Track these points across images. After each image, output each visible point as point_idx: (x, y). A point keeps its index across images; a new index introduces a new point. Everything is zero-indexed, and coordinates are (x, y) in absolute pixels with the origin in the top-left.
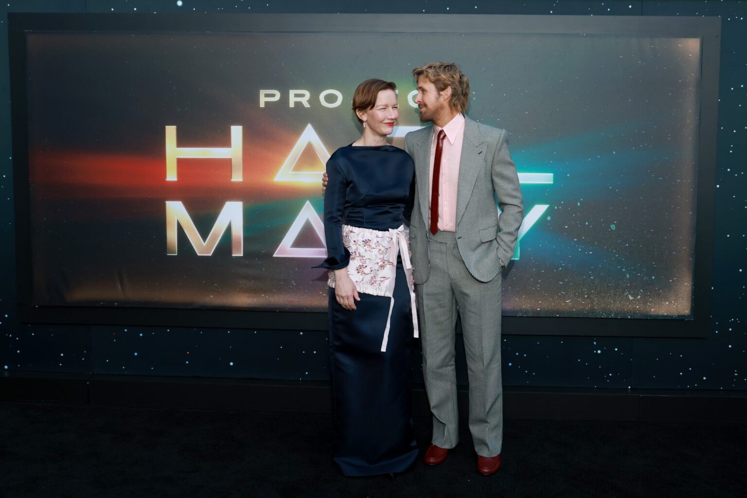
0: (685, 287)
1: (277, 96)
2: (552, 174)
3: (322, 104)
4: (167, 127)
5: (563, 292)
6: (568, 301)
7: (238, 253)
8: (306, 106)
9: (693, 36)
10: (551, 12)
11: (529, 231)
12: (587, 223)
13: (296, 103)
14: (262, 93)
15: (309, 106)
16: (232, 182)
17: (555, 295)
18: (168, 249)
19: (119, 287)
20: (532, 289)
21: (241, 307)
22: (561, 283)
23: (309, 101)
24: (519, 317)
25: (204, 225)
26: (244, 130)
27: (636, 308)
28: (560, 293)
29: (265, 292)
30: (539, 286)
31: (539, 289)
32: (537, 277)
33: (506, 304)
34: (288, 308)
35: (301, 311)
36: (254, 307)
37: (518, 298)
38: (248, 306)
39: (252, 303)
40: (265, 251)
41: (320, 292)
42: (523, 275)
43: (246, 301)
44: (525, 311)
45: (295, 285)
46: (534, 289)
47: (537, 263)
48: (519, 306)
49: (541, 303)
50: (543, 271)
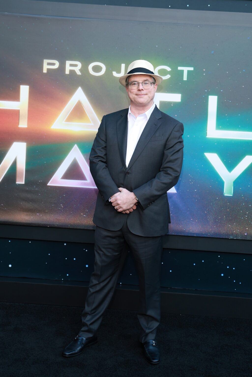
1: (57, 65)
3: (90, 73)
7: (21, 181)
8: (78, 74)
11: (241, 174)
13: (71, 71)
14: (46, 62)
15: (80, 74)
16: (19, 127)
20: (241, 218)
21: (21, 223)
23: (81, 70)
24: (230, 239)
26: (30, 89)
29: (40, 211)
30: (247, 216)
31: (246, 219)
32: (245, 210)
33: (221, 229)
34: (56, 225)
35: (66, 227)
36: (31, 222)
37: (230, 225)
38: (26, 222)
39: (29, 220)
40: (42, 181)
41: (81, 213)
42: (235, 207)
43: (25, 218)
44: (235, 235)
45: (63, 207)
46: (242, 219)
47: (246, 199)
48: (231, 231)
49: (247, 229)
50: (250, 206)
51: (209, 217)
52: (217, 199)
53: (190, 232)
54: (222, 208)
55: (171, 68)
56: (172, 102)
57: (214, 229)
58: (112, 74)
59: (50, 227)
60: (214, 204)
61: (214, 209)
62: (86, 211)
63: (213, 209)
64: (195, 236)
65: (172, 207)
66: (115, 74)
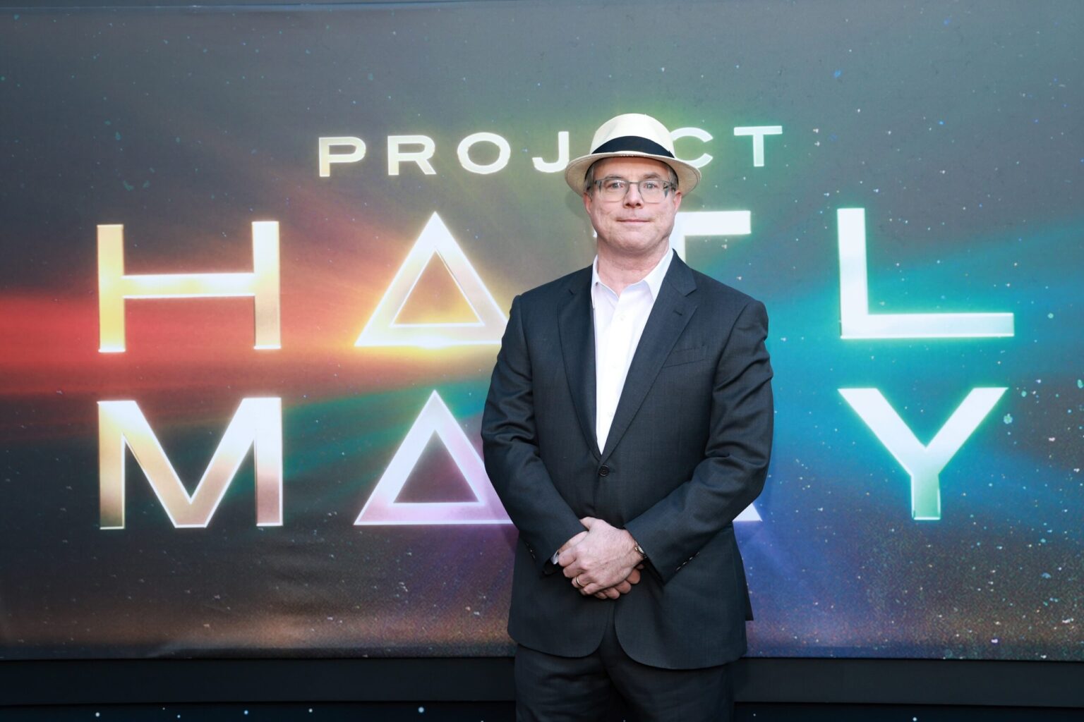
1: (360, 150)
2: (1011, 315)
3: (463, 166)
4: (100, 227)
5: (1054, 598)
6: (1067, 622)
7: (271, 518)
8: (426, 173)
13: (404, 166)
14: (325, 143)
15: (433, 172)
16: (255, 350)
17: (1034, 606)
18: (102, 515)
20: (976, 590)
21: (279, 650)
22: (1047, 576)
23: (434, 161)
24: (947, 660)
25: (191, 456)
26: (283, 230)
28: (1047, 600)
29: (335, 609)
30: (992, 583)
31: (992, 590)
32: (986, 562)
33: (913, 628)
34: (389, 648)
35: (422, 654)
36: (309, 647)
37: (941, 613)
38: (295, 646)
39: (304, 639)
40: (336, 513)
41: (466, 606)
42: (951, 556)
43: (291, 633)
44: (961, 646)
45: (407, 590)
46: (980, 592)
47: (985, 528)
48: (947, 634)
49: (999, 626)
50: (1001, 548)
51: (871, 592)
52: (891, 532)
53: (815, 643)
54: (911, 562)
55: (711, 134)
56: (725, 237)
57: (890, 631)
58: (532, 164)
59: (369, 658)
60: (883, 550)
61: (885, 565)
62: (480, 597)
63: (883, 567)
64: (832, 655)
65: (751, 568)
66: (540, 164)
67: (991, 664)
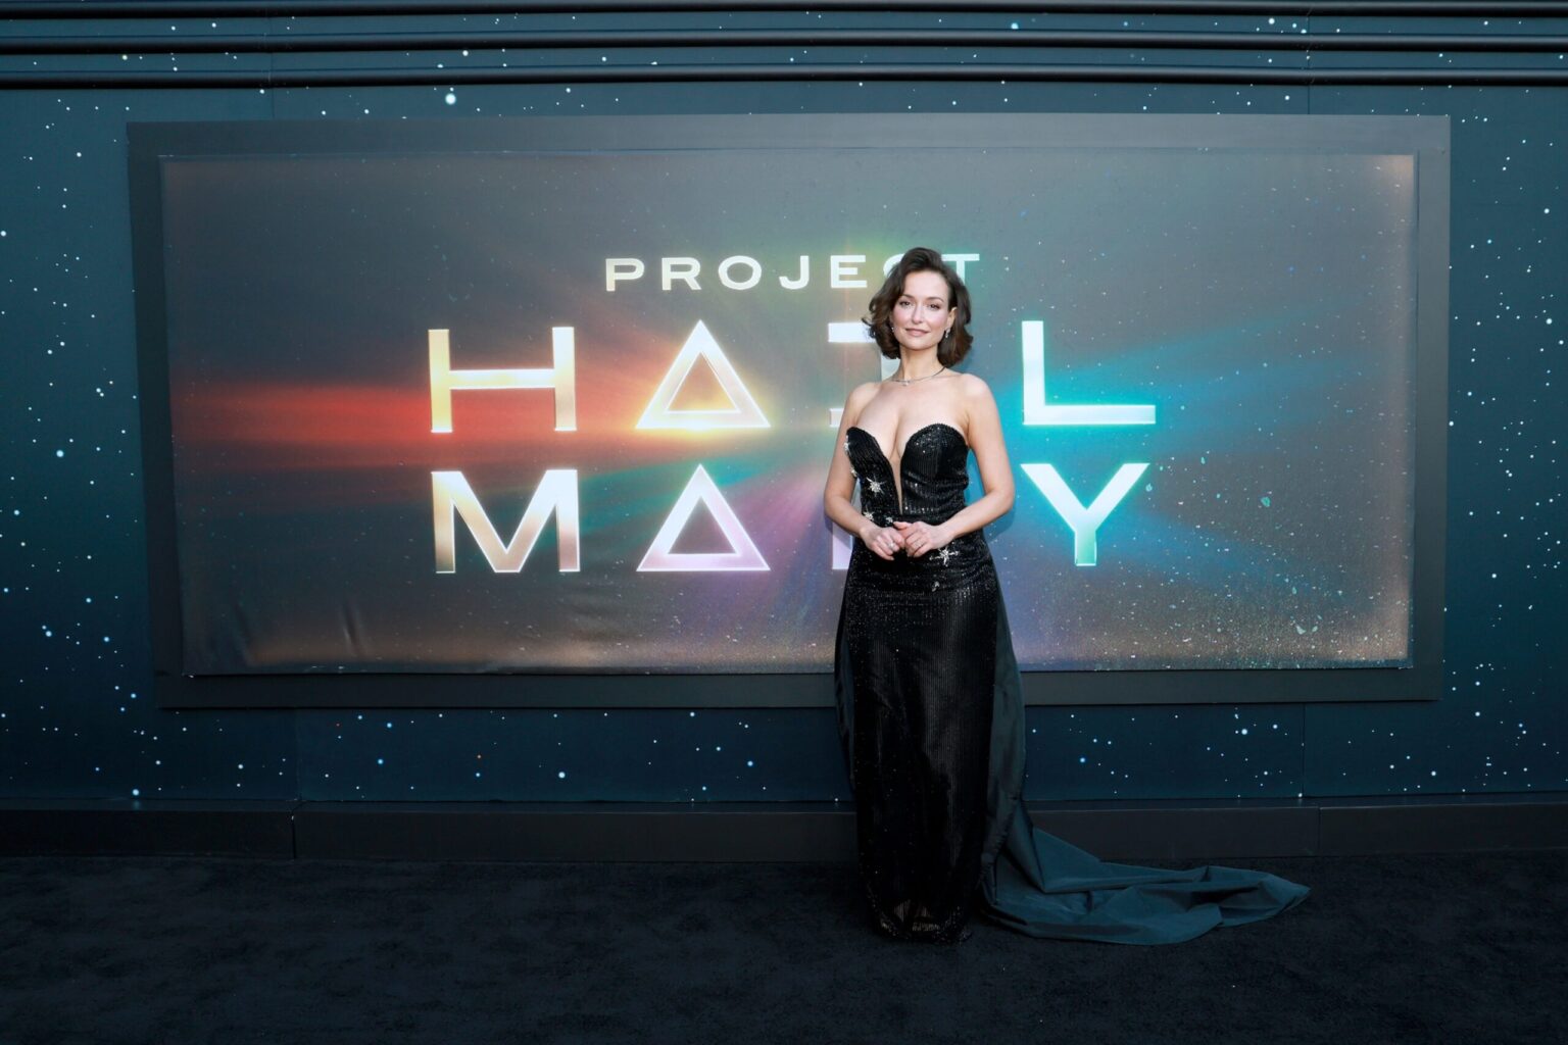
0: (1397, 608)
1: (639, 270)
2: (1153, 407)
3: (724, 283)
4: (430, 331)
5: (1178, 623)
6: (1186, 641)
7: (571, 566)
8: (693, 288)
9: (1403, 152)
10: (1145, 108)
11: (1112, 513)
12: (1218, 496)
13: (675, 282)
14: (611, 264)
15: (699, 288)
16: (556, 432)
17: (1163, 629)
18: (437, 562)
19: (347, 636)
20: (1121, 619)
21: (579, 669)
22: (1174, 607)
23: (699, 279)
24: (1097, 671)
25: (505, 514)
26: (577, 334)
27: (1310, 648)
28: (1173, 625)
29: (622, 637)
30: (1133, 613)
31: (1133, 619)
32: (1129, 597)
33: (1073, 648)
34: (666, 667)
35: (692, 672)
36: (603, 666)
37: (1094, 637)
38: (592, 665)
39: (599, 660)
40: (622, 562)
41: (726, 635)
42: (1104, 593)
43: (589, 656)
44: (1108, 661)
45: (679, 623)
46: (1123, 620)
47: (1129, 571)
48: (1098, 652)
49: (1137, 645)
50: (1140, 586)
51: (1043, 622)
52: (1059, 576)
54: (1073, 598)
57: (1055, 651)
58: (779, 282)
59: (651, 675)
60: (1052, 589)
61: (1054, 601)
62: (737, 628)
63: (1052, 602)
66: (785, 282)
67: (1130, 673)
